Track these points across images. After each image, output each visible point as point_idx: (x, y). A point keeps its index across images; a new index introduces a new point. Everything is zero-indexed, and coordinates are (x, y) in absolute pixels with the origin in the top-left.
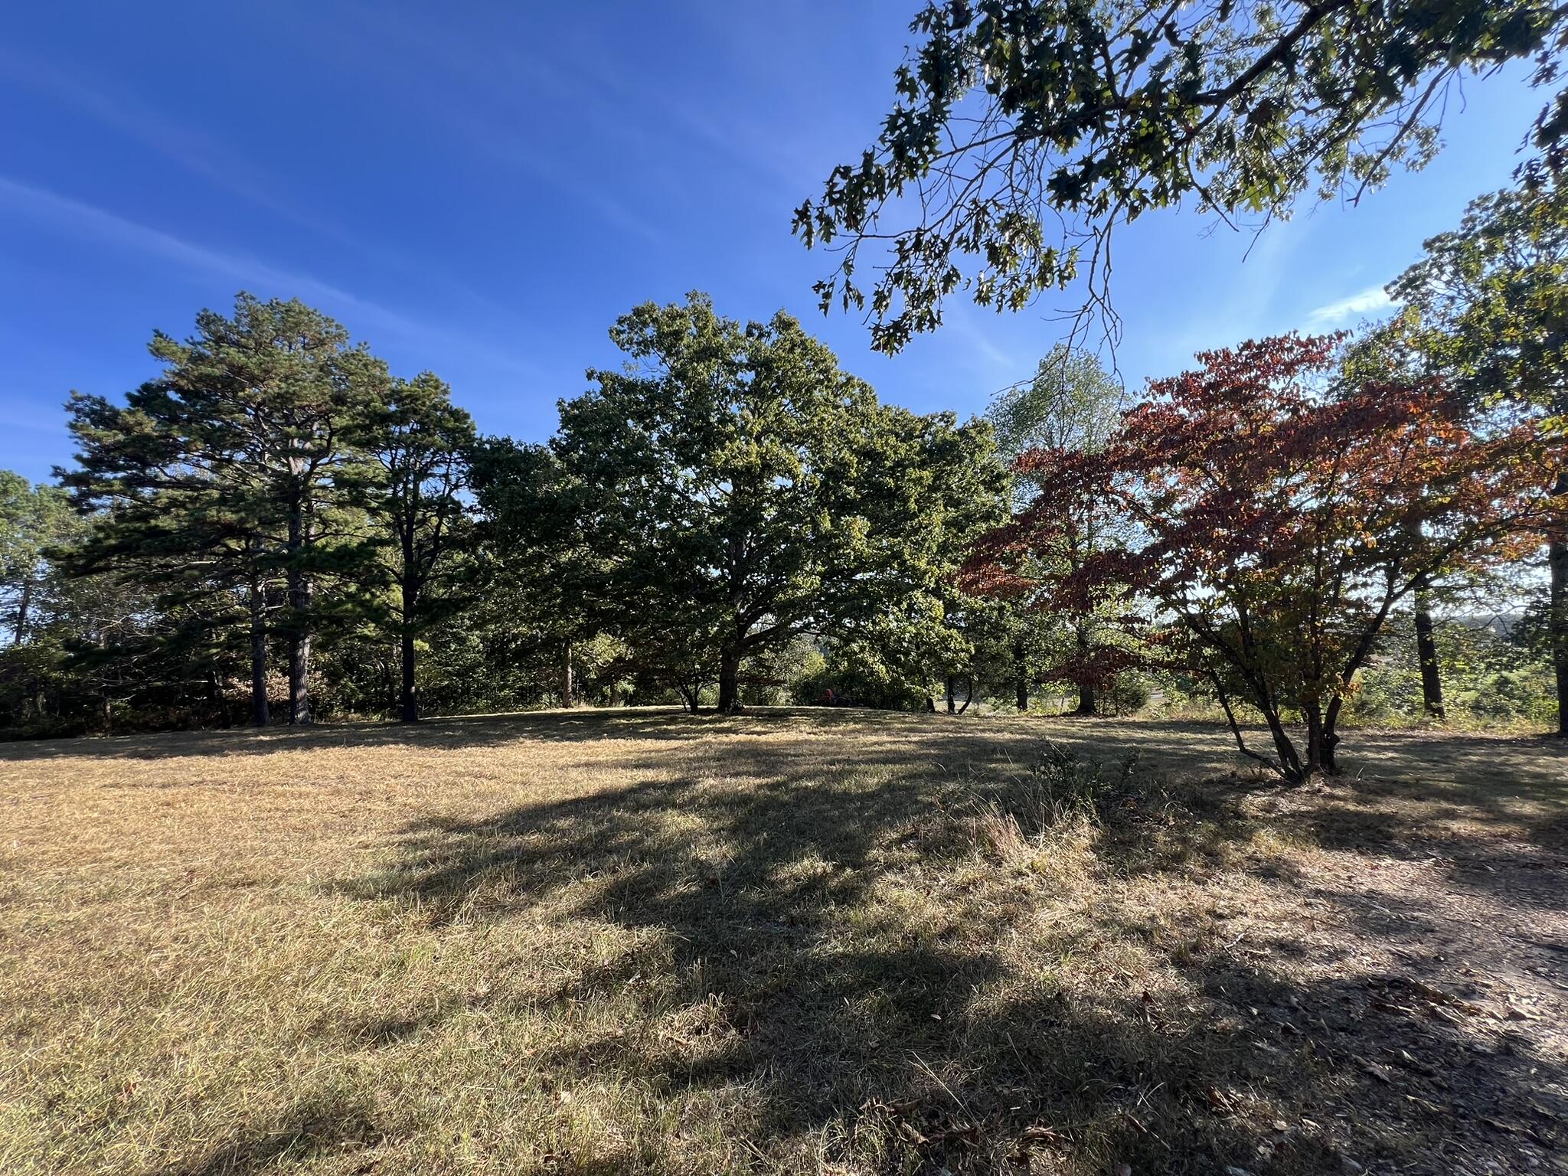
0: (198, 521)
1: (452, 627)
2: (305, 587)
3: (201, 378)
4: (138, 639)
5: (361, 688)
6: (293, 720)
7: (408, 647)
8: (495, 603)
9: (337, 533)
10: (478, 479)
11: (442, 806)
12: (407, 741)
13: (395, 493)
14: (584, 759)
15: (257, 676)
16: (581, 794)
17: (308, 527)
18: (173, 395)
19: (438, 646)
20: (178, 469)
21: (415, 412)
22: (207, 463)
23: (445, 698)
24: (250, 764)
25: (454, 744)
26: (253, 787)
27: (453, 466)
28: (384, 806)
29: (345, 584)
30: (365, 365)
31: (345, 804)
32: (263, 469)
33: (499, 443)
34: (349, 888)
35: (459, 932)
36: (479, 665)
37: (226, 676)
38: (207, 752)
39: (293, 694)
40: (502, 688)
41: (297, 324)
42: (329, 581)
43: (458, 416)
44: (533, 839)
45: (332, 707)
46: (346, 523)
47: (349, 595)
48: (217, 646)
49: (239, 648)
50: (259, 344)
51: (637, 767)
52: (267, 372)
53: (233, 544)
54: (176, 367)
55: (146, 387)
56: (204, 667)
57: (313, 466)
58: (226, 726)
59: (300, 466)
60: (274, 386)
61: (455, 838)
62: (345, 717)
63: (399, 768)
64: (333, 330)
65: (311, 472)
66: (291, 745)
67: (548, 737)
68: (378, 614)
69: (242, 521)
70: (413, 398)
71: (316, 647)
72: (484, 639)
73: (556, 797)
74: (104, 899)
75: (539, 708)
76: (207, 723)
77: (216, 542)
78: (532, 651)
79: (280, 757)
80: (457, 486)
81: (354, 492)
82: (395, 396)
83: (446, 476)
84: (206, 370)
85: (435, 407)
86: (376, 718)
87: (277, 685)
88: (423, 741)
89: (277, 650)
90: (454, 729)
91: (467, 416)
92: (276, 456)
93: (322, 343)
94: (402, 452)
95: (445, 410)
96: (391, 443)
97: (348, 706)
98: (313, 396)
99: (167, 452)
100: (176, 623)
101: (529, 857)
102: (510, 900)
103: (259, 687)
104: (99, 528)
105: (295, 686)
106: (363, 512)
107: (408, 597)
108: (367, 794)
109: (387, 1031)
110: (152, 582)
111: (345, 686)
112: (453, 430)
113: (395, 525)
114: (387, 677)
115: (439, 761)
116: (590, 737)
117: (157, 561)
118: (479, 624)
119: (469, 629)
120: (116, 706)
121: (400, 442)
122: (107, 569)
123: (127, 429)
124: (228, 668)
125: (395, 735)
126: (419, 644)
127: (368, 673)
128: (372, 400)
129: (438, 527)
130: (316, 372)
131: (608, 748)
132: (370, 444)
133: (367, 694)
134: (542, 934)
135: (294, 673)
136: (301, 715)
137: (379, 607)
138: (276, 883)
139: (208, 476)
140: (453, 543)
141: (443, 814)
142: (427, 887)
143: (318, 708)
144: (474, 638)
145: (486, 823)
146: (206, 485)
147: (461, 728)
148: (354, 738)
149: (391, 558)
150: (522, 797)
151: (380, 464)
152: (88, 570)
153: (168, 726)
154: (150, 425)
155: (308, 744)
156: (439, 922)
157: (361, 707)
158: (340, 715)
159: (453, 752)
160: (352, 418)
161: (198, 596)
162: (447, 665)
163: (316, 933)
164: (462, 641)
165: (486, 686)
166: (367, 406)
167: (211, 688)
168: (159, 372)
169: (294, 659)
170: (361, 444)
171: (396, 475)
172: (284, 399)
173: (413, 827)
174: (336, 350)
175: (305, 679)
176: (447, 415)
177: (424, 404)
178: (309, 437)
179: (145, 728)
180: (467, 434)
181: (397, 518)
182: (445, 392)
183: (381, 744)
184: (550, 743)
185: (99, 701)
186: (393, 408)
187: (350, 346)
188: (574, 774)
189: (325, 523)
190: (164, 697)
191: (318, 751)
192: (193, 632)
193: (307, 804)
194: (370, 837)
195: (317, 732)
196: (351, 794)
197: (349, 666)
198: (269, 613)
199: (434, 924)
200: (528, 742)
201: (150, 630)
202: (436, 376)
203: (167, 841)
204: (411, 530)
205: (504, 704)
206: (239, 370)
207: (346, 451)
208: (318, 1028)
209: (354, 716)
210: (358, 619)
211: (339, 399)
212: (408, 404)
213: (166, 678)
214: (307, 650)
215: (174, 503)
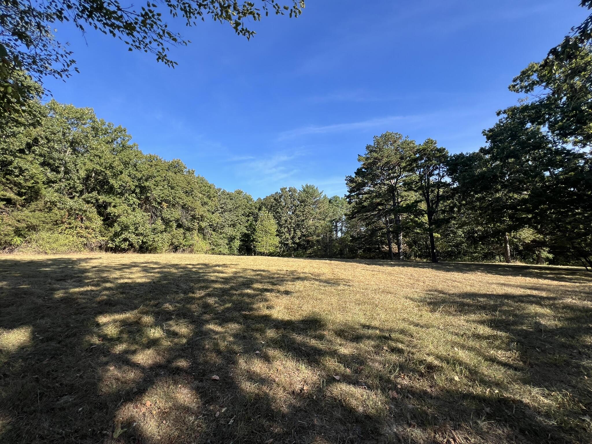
0: (372, 203)
1: (450, 228)
2: (399, 218)
3: (368, 164)
4: (363, 235)
5: (419, 250)
6: (399, 259)
7: (431, 236)
8: (466, 218)
9: (406, 200)
10: (451, 172)
11: (440, 287)
12: (432, 268)
13: (422, 184)
14: (502, 282)
15: (389, 245)
16: (495, 293)
17: (398, 199)
18: (363, 170)
19: (445, 235)
20: (366, 189)
21: (425, 154)
22: (372, 186)
23: (450, 255)
24: (390, 268)
25: (448, 270)
26: (390, 274)
27: (441, 169)
28: (422, 284)
29: (410, 216)
30: (408, 144)
31: (412, 282)
32: (384, 184)
33: (458, 156)
34: (411, 299)
35: (437, 315)
36: (463, 243)
37: (382, 245)
38: (380, 265)
39: (399, 251)
40: (475, 253)
41: (388, 139)
42: (405, 215)
43: (441, 150)
44: (468, 301)
45: (411, 256)
46: (408, 196)
47: (411, 219)
48: (379, 236)
49: (384, 237)
50: (380, 149)
51: (530, 289)
52: (382, 157)
53: (380, 207)
54: (363, 163)
55: (358, 169)
56: (377, 242)
57: (397, 180)
58: (383, 259)
59: (393, 181)
60: (385, 160)
61: (441, 295)
62: (415, 259)
63: (428, 275)
64: (398, 136)
65: (396, 182)
66: (399, 265)
67: (489, 272)
68: (420, 225)
69: (381, 201)
70: (424, 150)
71: (404, 236)
72: (464, 232)
73: (484, 292)
74: (366, 289)
75: (495, 262)
76: (379, 258)
77: (376, 208)
78: (487, 237)
79: (396, 268)
80: (443, 176)
81: (408, 186)
82: (419, 151)
83: (439, 174)
84: (369, 161)
85: (432, 150)
86: (425, 260)
87: (395, 248)
88: (438, 269)
89: (394, 237)
90: (450, 266)
91: (444, 149)
92: (387, 180)
93: (395, 141)
94: (422, 169)
95: (435, 150)
96: (418, 167)
97: (416, 256)
98: (394, 160)
99: (364, 184)
100: (370, 230)
101: (463, 305)
102: (454, 313)
103: (390, 248)
104: (353, 207)
105: (399, 248)
106: (413, 192)
107: (430, 219)
108: (418, 280)
109: (417, 325)
110: (364, 220)
111: (414, 249)
112: (439, 157)
113: (423, 195)
114: (427, 247)
115: (441, 275)
116: (511, 275)
117: (365, 214)
118: (461, 226)
119: (457, 228)
120: (360, 252)
121: (421, 167)
122: (356, 217)
123: (356, 182)
124: (383, 243)
125: (429, 266)
126: (436, 235)
127: (421, 245)
128: (411, 155)
129: (438, 192)
130: (394, 151)
131: (520, 280)
132: (412, 170)
133: (421, 252)
134: (462, 322)
135: (398, 244)
136: (401, 257)
137: (420, 223)
138: (396, 294)
139: (372, 189)
140: (444, 198)
141: (440, 289)
142: (430, 304)
143: (407, 256)
144: (460, 232)
145: (453, 294)
146: (372, 191)
147: (453, 266)
148: (416, 265)
149: (423, 206)
150: (468, 289)
151: (415, 176)
152: (353, 218)
153: (371, 258)
154: (360, 179)
155: (403, 266)
156: (433, 311)
157: (420, 257)
158: (413, 258)
159: (447, 273)
160: (406, 163)
161: (374, 222)
162: (449, 242)
163: (403, 305)
164: (455, 233)
165: (467, 251)
166: (410, 157)
167: (379, 248)
168: (360, 165)
169: (398, 240)
170: (409, 171)
171: (421, 178)
172: (387, 163)
173: (430, 291)
174: (400, 142)
175: (402, 246)
176: (436, 152)
177: (428, 150)
178: (395, 173)
179: (366, 258)
180: (445, 157)
181: (423, 192)
182: (435, 143)
183: (424, 268)
184: (489, 275)
185: (357, 250)
186: (418, 155)
187: (404, 139)
188: (494, 286)
189: (402, 197)
190: (369, 250)
191: (406, 268)
192: (374, 232)
193: (402, 280)
194: (418, 290)
195: (406, 263)
196: (413, 280)
197: (415, 242)
198: (390, 226)
199: (431, 312)
200: (479, 273)
201: (365, 232)
202: (431, 138)
203: (374, 282)
204: (428, 196)
205: (476, 259)
206: (376, 158)
207: (405, 174)
208: (404, 319)
209: (418, 259)
210: (414, 228)
211: (402, 158)
212: (422, 152)
213: (369, 245)
214: (401, 237)
215: (366, 198)
